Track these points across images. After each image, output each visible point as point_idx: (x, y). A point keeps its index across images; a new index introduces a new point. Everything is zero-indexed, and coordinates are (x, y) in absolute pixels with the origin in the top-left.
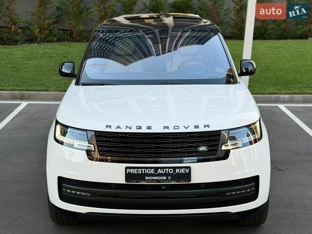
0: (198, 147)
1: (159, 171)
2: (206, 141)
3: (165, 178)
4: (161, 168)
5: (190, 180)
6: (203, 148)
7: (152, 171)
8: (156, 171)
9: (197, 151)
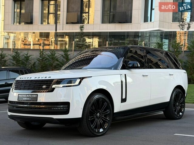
0: (43, 86)
2: (47, 83)
3: (28, 99)
4: (28, 94)
5: (37, 101)
6: (44, 87)
8: (26, 96)
9: (42, 88)
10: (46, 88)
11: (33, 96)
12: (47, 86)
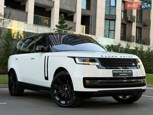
1: (124, 72)
2: (133, 62)
3: (125, 74)
4: (124, 71)
5: (132, 76)
7: (121, 72)
8: (123, 72)
9: (132, 65)
10: (135, 65)
11: (129, 72)
12: (135, 64)
